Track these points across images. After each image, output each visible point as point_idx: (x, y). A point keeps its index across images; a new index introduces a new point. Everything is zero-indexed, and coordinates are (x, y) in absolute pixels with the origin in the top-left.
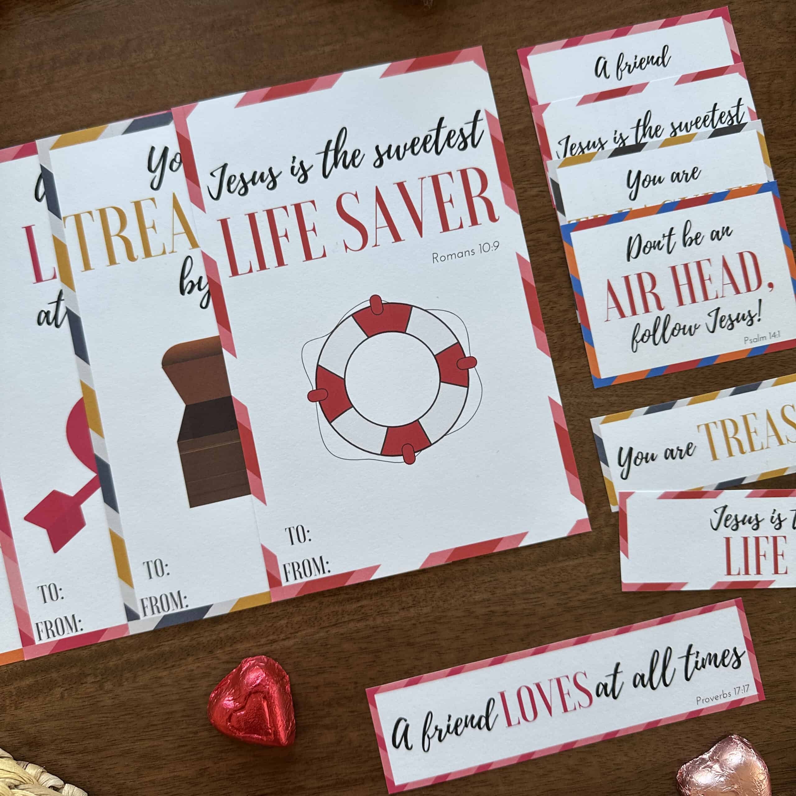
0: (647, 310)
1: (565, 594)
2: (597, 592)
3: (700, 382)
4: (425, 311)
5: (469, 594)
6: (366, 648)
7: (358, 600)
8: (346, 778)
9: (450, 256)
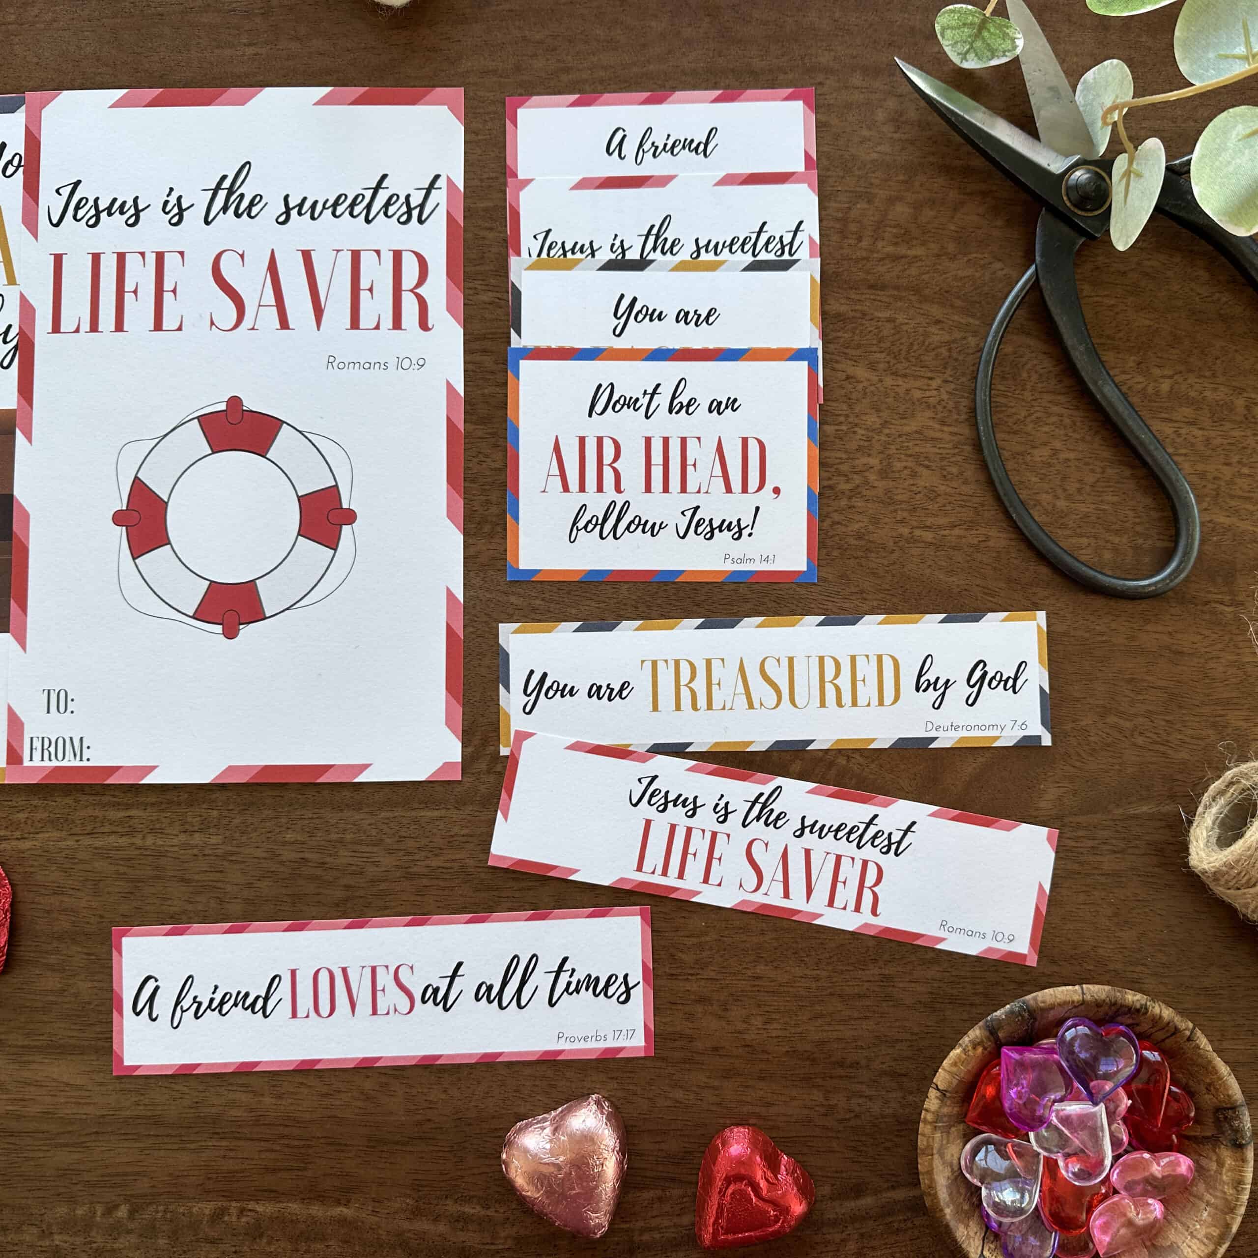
0: (600, 489)
1: (409, 854)
2: (453, 861)
3: (659, 602)
4: (300, 432)
5: (278, 830)
6: (125, 874)
7: (128, 807)
8: (62, 1042)
9: (352, 365)
